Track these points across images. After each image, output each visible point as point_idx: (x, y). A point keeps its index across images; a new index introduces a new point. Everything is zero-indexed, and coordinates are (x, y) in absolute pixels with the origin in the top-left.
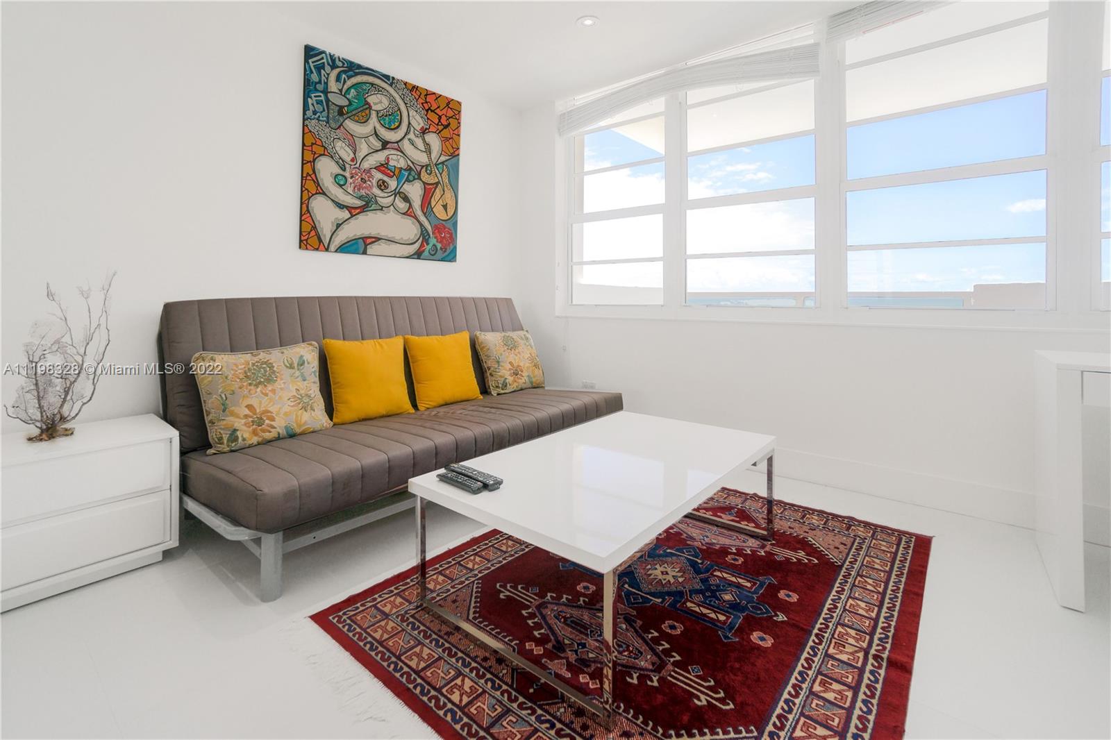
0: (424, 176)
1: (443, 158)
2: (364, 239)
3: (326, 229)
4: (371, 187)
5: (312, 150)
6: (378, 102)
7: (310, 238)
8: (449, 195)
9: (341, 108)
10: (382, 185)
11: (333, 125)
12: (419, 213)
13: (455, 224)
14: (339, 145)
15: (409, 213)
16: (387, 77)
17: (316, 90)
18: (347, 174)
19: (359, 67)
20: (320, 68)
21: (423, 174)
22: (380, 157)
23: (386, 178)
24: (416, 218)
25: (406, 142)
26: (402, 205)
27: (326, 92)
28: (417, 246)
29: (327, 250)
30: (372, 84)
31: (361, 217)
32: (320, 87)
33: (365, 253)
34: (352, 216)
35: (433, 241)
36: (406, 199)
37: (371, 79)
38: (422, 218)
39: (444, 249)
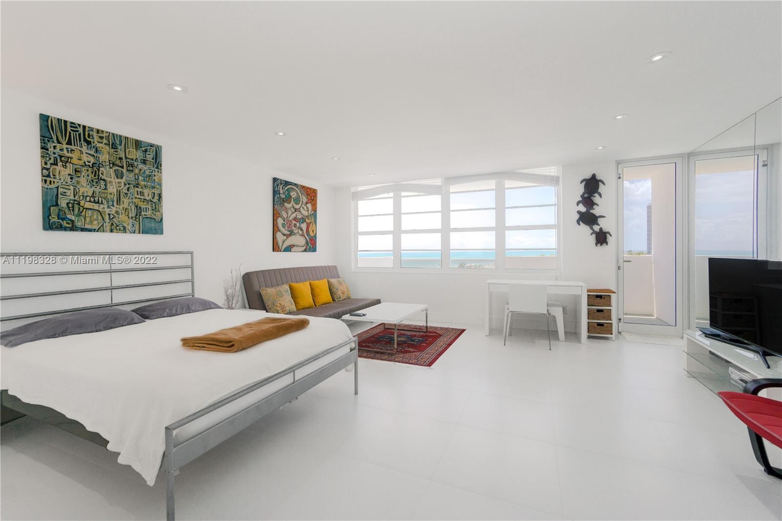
0: (307, 221)
1: (312, 213)
2: (290, 246)
3: (280, 244)
4: (292, 227)
5: (276, 215)
6: (293, 194)
7: (276, 248)
8: (314, 226)
9: (283, 199)
10: (295, 225)
11: (282, 205)
12: (305, 234)
13: (316, 237)
14: (283, 212)
15: (303, 235)
16: (296, 184)
17: (277, 194)
18: (286, 223)
19: (288, 182)
20: (278, 185)
21: (307, 219)
22: (294, 215)
23: (296, 223)
24: (304, 236)
25: (301, 208)
26: (300, 232)
27: (279, 194)
28: (305, 247)
29: (281, 251)
30: (292, 188)
31: (289, 238)
32: (278, 192)
33: (291, 251)
34: (287, 238)
35: (310, 245)
36: (302, 230)
37: (291, 186)
38: (306, 236)
39: (313, 248)
